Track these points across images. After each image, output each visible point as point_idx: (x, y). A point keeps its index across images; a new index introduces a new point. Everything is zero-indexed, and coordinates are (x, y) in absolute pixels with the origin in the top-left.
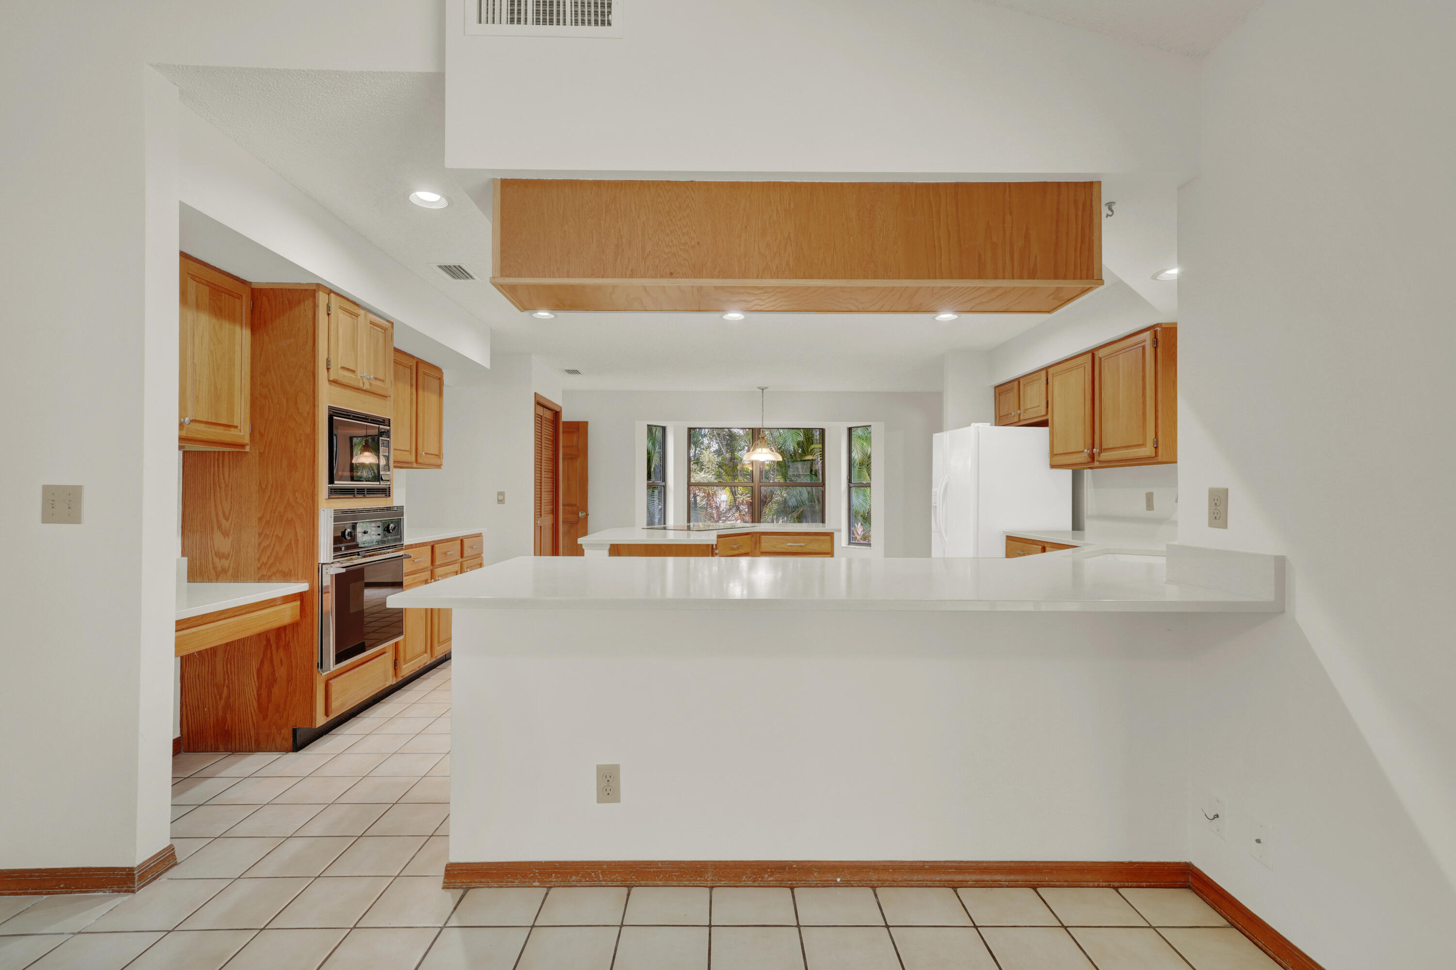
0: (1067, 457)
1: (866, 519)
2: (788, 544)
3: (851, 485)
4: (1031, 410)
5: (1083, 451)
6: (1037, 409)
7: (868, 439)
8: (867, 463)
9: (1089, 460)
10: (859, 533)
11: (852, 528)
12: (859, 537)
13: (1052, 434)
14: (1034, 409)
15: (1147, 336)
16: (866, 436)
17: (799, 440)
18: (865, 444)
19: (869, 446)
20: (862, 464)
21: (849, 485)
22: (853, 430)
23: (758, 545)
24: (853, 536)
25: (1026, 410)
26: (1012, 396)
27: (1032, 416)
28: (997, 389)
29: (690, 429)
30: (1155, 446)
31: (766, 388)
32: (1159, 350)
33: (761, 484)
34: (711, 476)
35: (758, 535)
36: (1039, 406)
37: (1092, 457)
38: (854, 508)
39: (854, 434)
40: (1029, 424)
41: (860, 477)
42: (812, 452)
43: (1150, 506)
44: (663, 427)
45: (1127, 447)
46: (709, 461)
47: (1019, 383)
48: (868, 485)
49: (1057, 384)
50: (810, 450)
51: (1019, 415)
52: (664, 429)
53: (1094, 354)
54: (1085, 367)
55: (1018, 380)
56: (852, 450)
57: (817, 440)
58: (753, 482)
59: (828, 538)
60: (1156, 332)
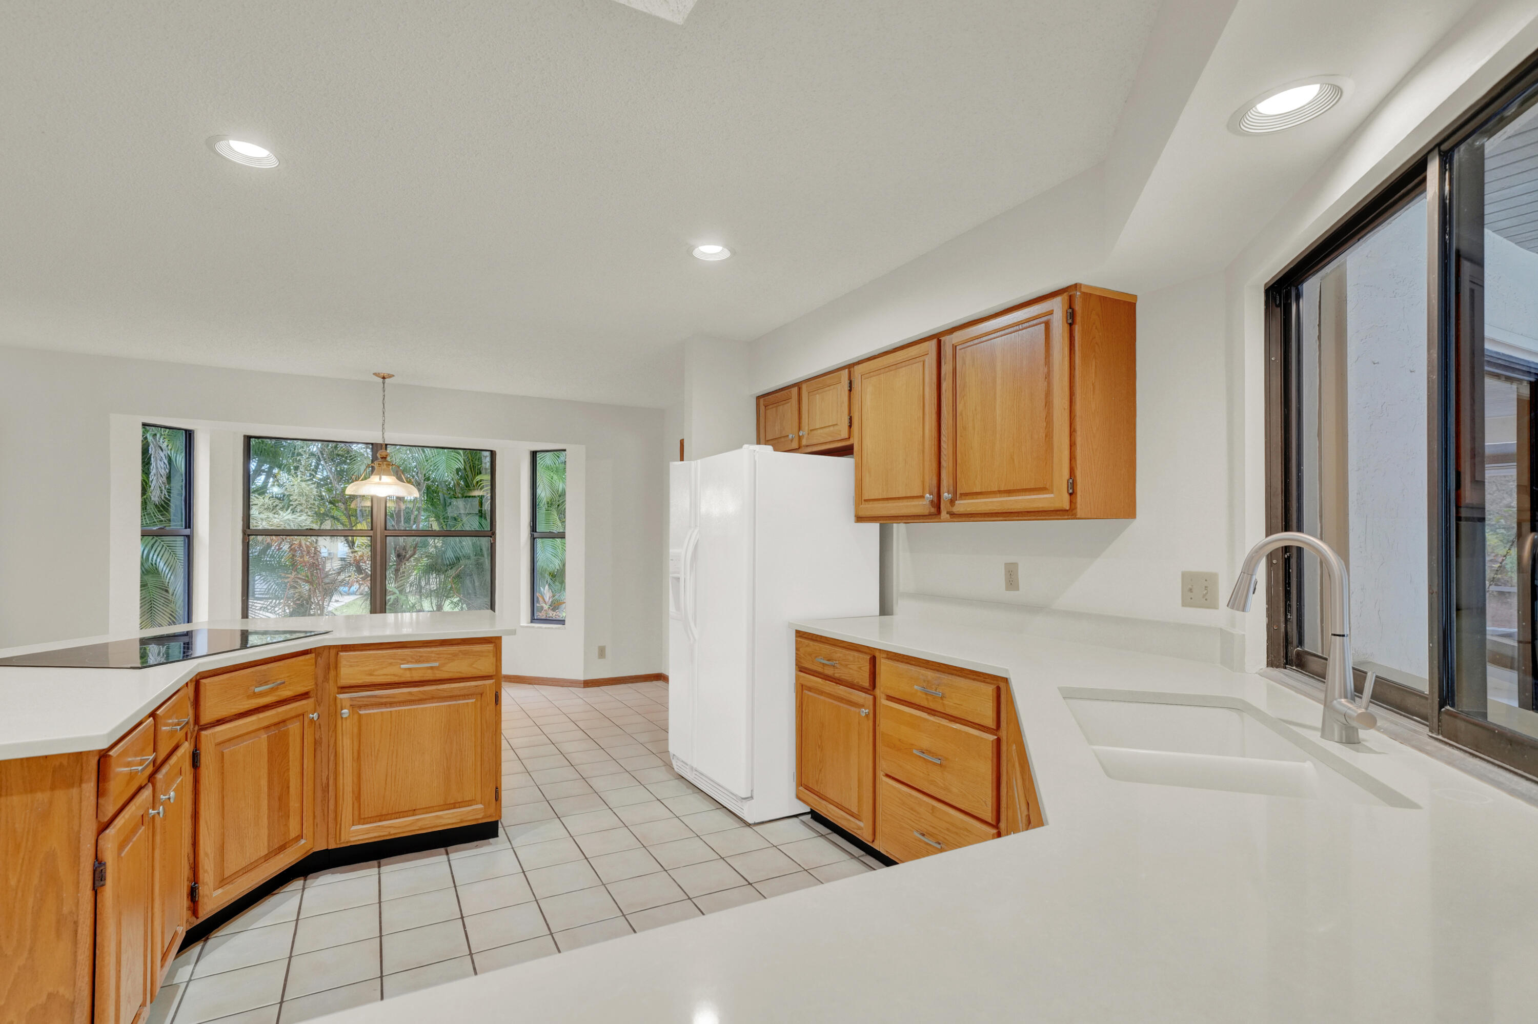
0: (890, 504)
1: (558, 577)
2: (402, 666)
3: (536, 535)
4: (820, 431)
5: (922, 497)
6: (832, 428)
7: (561, 470)
8: (558, 503)
9: (933, 510)
10: (547, 599)
11: (537, 594)
12: (546, 607)
13: (859, 470)
14: (827, 430)
15: (1057, 306)
16: (557, 468)
17: (457, 467)
18: (555, 477)
19: (561, 481)
20: (551, 504)
21: (532, 535)
22: (539, 455)
23: (332, 673)
24: (538, 605)
25: (811, 430)
26: (789, 409)
27: (822, 440)
28: (762, 400)
29: (248, 438)
30: (1071, 491)
31: (391, 376)
32: (1077, 328)
33: (387, 533)
34: (303, 517)
35: (333, 652)
36: (837, 424)
37: (937, 504)
38: (539, 564)
39: (541, 460)
40: (819, 451)
41: (547, 521)
42: (479, 485)
43: (1012, 581)
44: (186, 431)
45: (1009, 492)
46: (301, 494)
47: (800, 389)
48: (562, 536)
49: (868, 392)
50: (475, 482)
51: (800, 438)
52: (190, 435)
53: (940, 340)
54: (924, 362)
55: (798, 385)
56: (538, 485)
57: (486, 469)
58: (372, 530)
59: (490, 647)
60: (1071, 300)
